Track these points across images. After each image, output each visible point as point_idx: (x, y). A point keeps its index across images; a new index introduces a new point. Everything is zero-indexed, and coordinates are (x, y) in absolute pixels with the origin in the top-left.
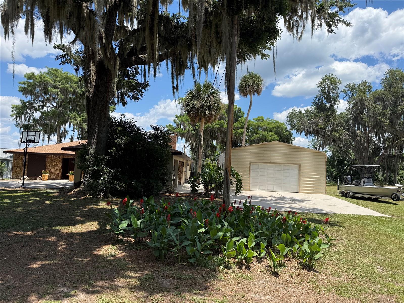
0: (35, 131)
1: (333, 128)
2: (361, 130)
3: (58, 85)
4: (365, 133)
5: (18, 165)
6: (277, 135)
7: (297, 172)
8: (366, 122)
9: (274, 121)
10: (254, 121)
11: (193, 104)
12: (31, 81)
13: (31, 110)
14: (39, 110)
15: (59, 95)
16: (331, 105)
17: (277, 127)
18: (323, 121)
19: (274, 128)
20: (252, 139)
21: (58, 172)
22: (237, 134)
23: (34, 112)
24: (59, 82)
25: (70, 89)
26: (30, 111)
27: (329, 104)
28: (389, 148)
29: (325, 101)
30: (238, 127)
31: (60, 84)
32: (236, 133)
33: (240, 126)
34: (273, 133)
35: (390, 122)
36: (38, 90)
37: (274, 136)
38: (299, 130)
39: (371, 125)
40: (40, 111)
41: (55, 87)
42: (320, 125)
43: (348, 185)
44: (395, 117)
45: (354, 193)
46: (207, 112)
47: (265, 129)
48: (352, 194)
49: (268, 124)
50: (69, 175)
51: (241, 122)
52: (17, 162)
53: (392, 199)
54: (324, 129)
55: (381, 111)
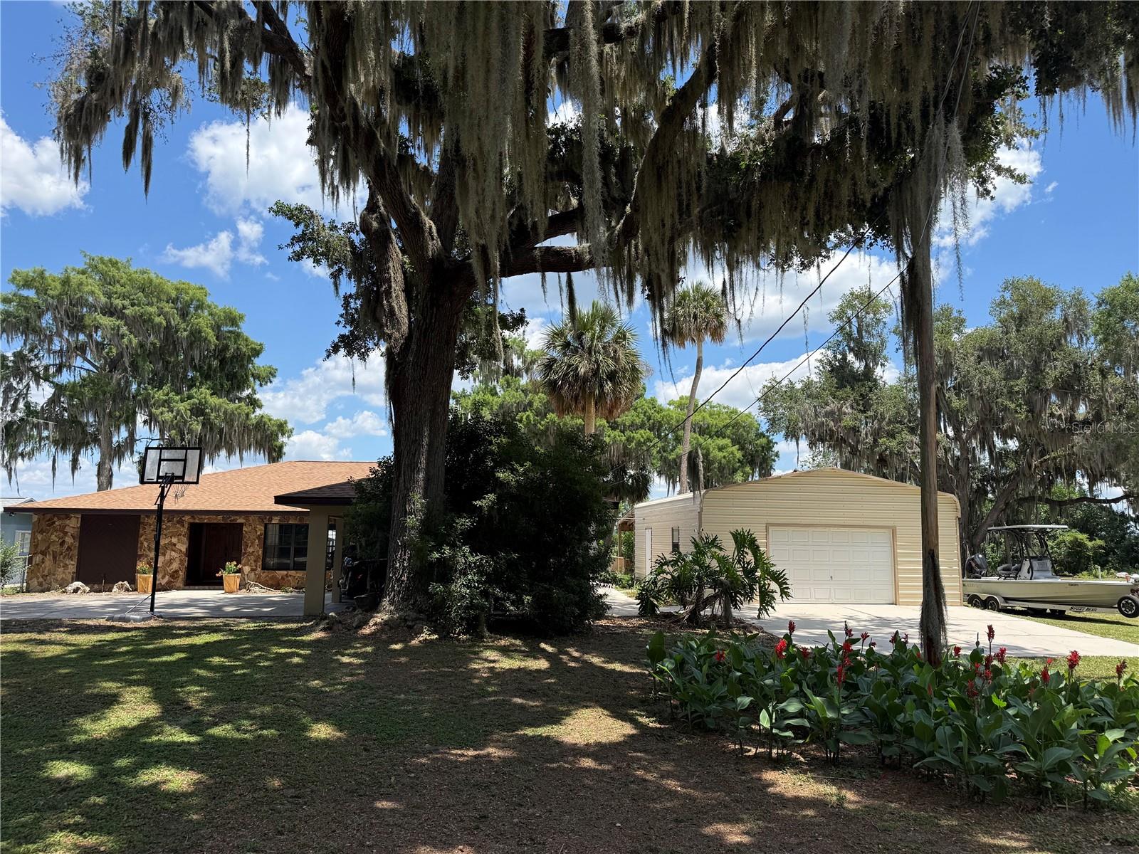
0: (187, 449)
1: (880, 428)
2: (946, 431)
3: (120, 306)
4: (957, 437)
5: (48, 547)
6: (737, 446)
7: (889, 550)
8: (958, 411)
9: (724, 408)
10: (672, 407)
11: (569, 366)
12: (31, 294)
13: (21, 380)
14: (46, 379)
15: (123, 336)
16: (867, 366)
17: (736, 425)
18: (852, 407)
19: (726, 426)
20: (671, 457)
21: (175, 566)
22: (633, 444)
23: (33, 385)
24: (124, 297)
25: (157, 320)
26: (18, 383)
27: (863, 364)
28: (1021, 476)
29: (851, 357)
30: (632, 425)
31: (127, 302)
32: (629, 440)
33: (638, 421)
34: (727, 441)
35: (1028, 412)
36: (47, 320)
37: (730, 449)
38: (792, 434)
39: (972, 419)
40: (52, 382)
41: (110, 311)
42: (848, 421)
43: (983, 579)
44: (1038, 397)
45: (1006, 599)
46: (608, 387)
47: (703, 431)
48: (1002, 604)
49: (711, 415)
50: (225, 574)
51: (639, 410)
52: (43, 540)
53: (1122, 612)
54: (855, 430)
55: (1003, 383)
